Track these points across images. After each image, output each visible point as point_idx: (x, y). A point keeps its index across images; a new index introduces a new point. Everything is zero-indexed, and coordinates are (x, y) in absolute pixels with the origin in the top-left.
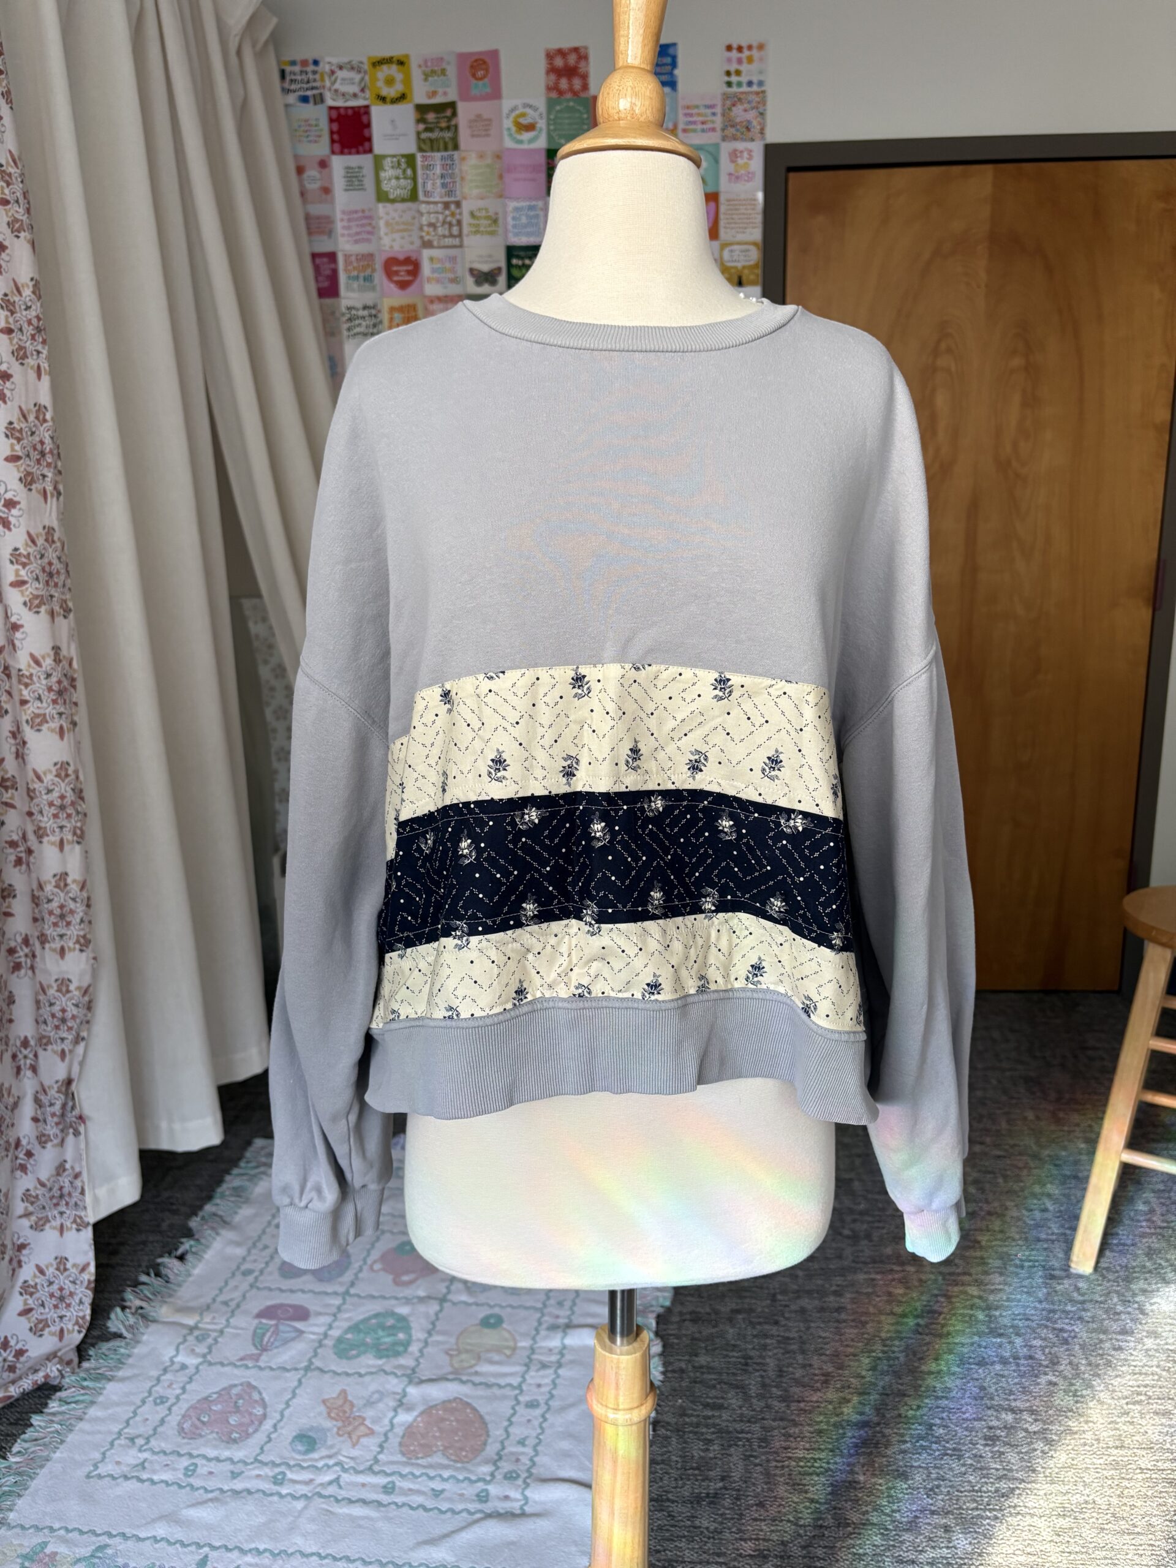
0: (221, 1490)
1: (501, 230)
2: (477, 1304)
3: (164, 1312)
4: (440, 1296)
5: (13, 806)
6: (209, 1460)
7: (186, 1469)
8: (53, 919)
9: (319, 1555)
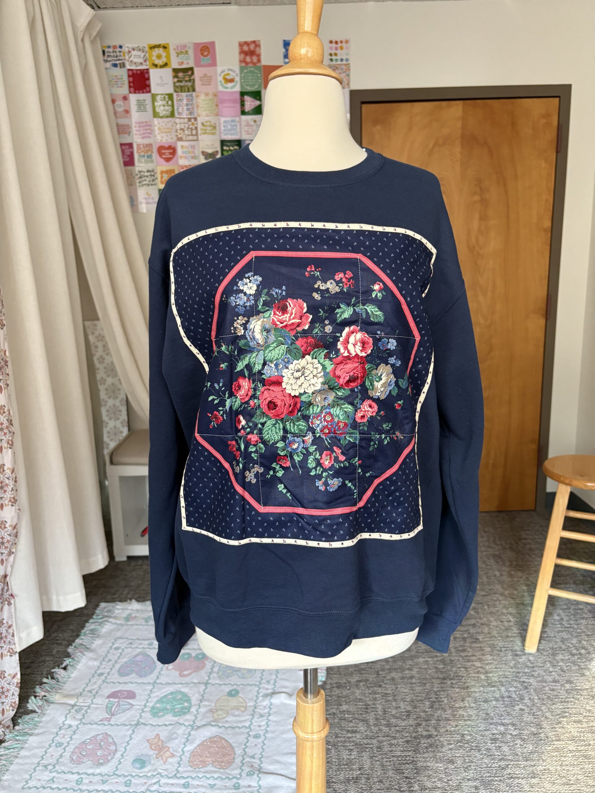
0: (97, 790)
1: (217, 132)
2: (225, 684)
3: (57, 698)
4: (205, 681)
6: (89, 775)
7: (77, 781)
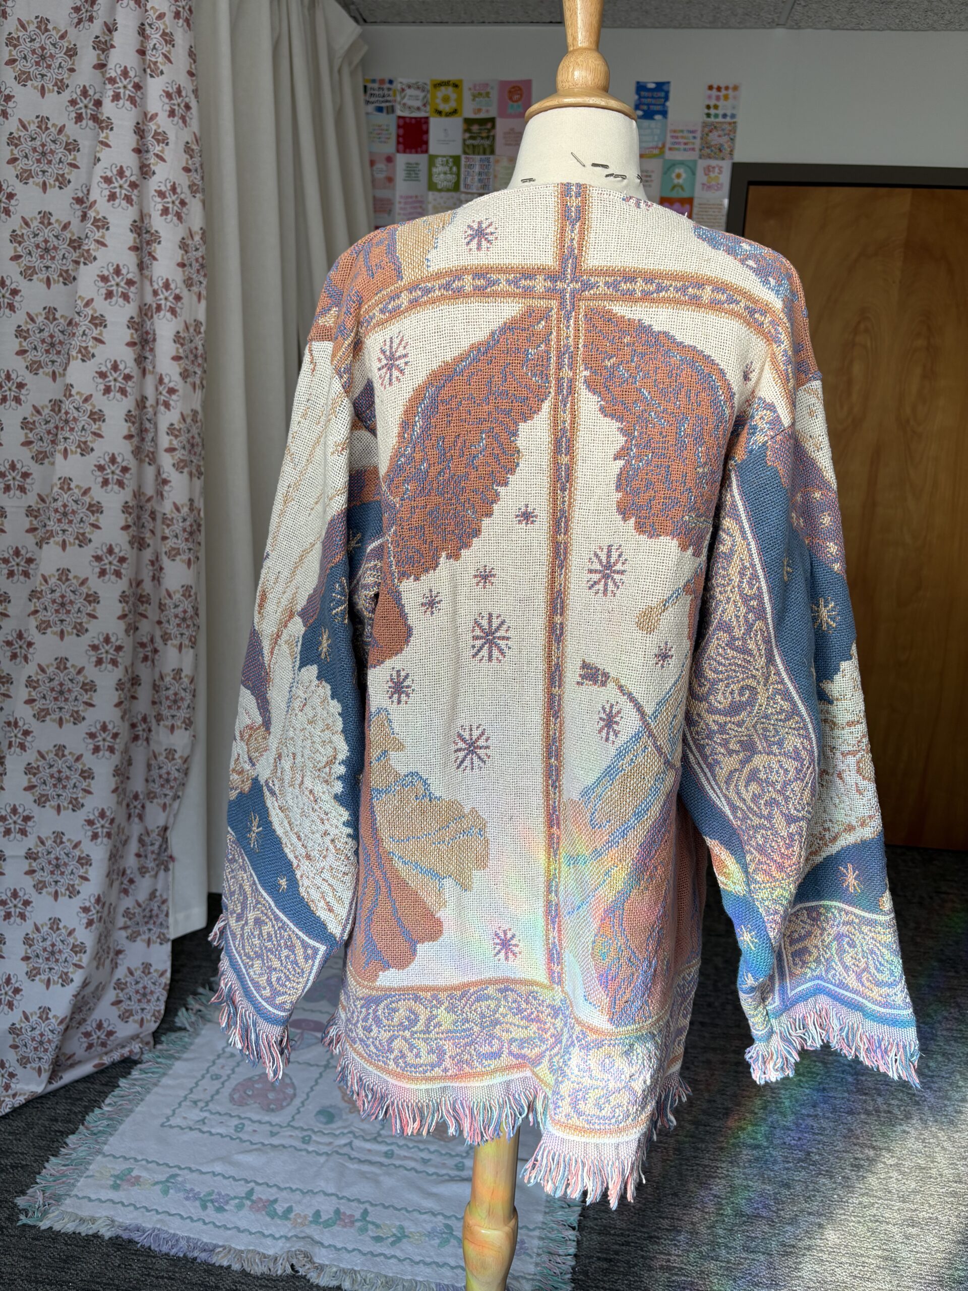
0: (263, 1144)
5: (146, 617)
6: (253, 1122)
7: (236, 1126)
8: (168, 703)
9: (337, 1196)
